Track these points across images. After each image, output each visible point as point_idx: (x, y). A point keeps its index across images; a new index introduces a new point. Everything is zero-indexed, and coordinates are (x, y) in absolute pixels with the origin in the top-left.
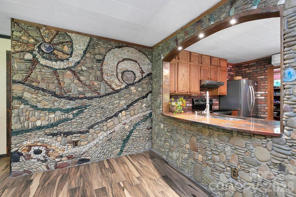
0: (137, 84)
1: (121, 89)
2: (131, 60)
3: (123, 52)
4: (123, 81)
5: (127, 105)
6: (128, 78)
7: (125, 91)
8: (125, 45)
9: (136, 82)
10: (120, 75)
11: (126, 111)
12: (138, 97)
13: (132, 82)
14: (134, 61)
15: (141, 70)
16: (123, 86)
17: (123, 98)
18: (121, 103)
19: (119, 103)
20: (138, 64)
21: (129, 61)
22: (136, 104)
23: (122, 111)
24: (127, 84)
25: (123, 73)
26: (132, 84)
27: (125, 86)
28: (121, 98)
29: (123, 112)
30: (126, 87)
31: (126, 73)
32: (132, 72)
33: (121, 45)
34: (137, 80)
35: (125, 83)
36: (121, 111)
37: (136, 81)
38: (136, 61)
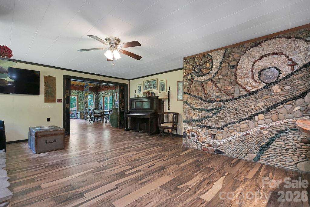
0: (284, 81)
1: (258, 90)
2: (273, 54)
3: (262, 48)
4: (260, 81)
5: (266, 107)
6: (267, 76)
7: (264, 92)
8: (265, 39)
9: (281, 80)
10: (256, 76)
11: (265, 114)
12: (286, 98)
13: (274, 80)
14: (277, 54)
15: (291, 62)
16: (261, 86)
17: (261, 100)
18: (257, 105)
19: (255, 106)
20: (285, 55)
21: (270, 57)
22: (281, 106)
23: (260, 113)
24: (266, 84)
25: (260, 73)
26: (276, 83)
27: (263, 86)
28: (258, 100)
29: (259, 115)
30: (265, 88)
31: (265, 71)
32: (275, 67)
33: (258, 42)
34: (282, 76)
35: (264, 82)
36: (257, 114)
37: (280, 78)
38: (282, 53)
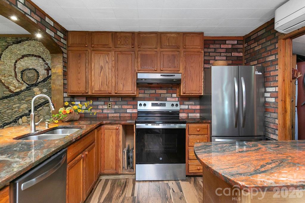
0: (42, 84)
1: (21, 91)
2: (33, 55)
3: (23, 47)
4: (23, 82)
5: (29, 109)
6: (29, 77)
7: (26, 94)
8: (25, 38)
9: (40, 82)
10: (19, 75)
11: (28, 116)
12: (45, 100)
13: (35, 82)
14: (36, 56)
15: (47, 66)
16: (24, 88)
17: (24, 101)
18: (22, 107)
19: (19, 107)
20: (43, 59)
21: (30, 58)
22: (41, 108)
23: (23, 116)
24: (28, 85)
25: (22, 72)
26: (36, 85)
27: (26, 87)
28: (22, 102)
29: (23, 118)
30: (28, 89)
31: (27, 72)
32: (35, 69)
33: (19, 39)
34: (41, 79)
35: (26, 83)
36: (21, 117)
37: (39, 80)
38: (39, 57)
